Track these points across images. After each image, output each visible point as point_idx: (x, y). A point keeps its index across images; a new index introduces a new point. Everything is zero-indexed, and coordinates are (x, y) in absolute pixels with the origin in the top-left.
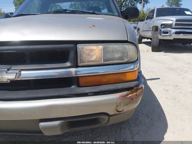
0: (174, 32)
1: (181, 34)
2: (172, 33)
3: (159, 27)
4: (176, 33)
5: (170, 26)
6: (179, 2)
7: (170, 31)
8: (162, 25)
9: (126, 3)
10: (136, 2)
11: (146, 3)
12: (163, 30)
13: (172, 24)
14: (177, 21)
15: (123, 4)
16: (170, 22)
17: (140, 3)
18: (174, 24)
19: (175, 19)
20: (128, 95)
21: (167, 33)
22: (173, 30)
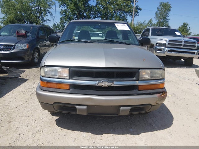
0: (168, 50)
1: (173, 53)
2: (165, 51)
3: (155, 45)
4: (169, 51)
5: (164, 45)
6: (166, 17)
7: (164, 49)
8: (157, 44)
9: (116, 14)
10: (126, 14)
11: (136, 16)
12: (157, 48)
13: (166, 43)
14: (169, 41)
15: (114, 15)
16: (164, 42)
17: (130, 15)
18: (167, 43)
19: (168, 40)
20: (161, 95)
21: (161, 50)
22: (167, 48)
